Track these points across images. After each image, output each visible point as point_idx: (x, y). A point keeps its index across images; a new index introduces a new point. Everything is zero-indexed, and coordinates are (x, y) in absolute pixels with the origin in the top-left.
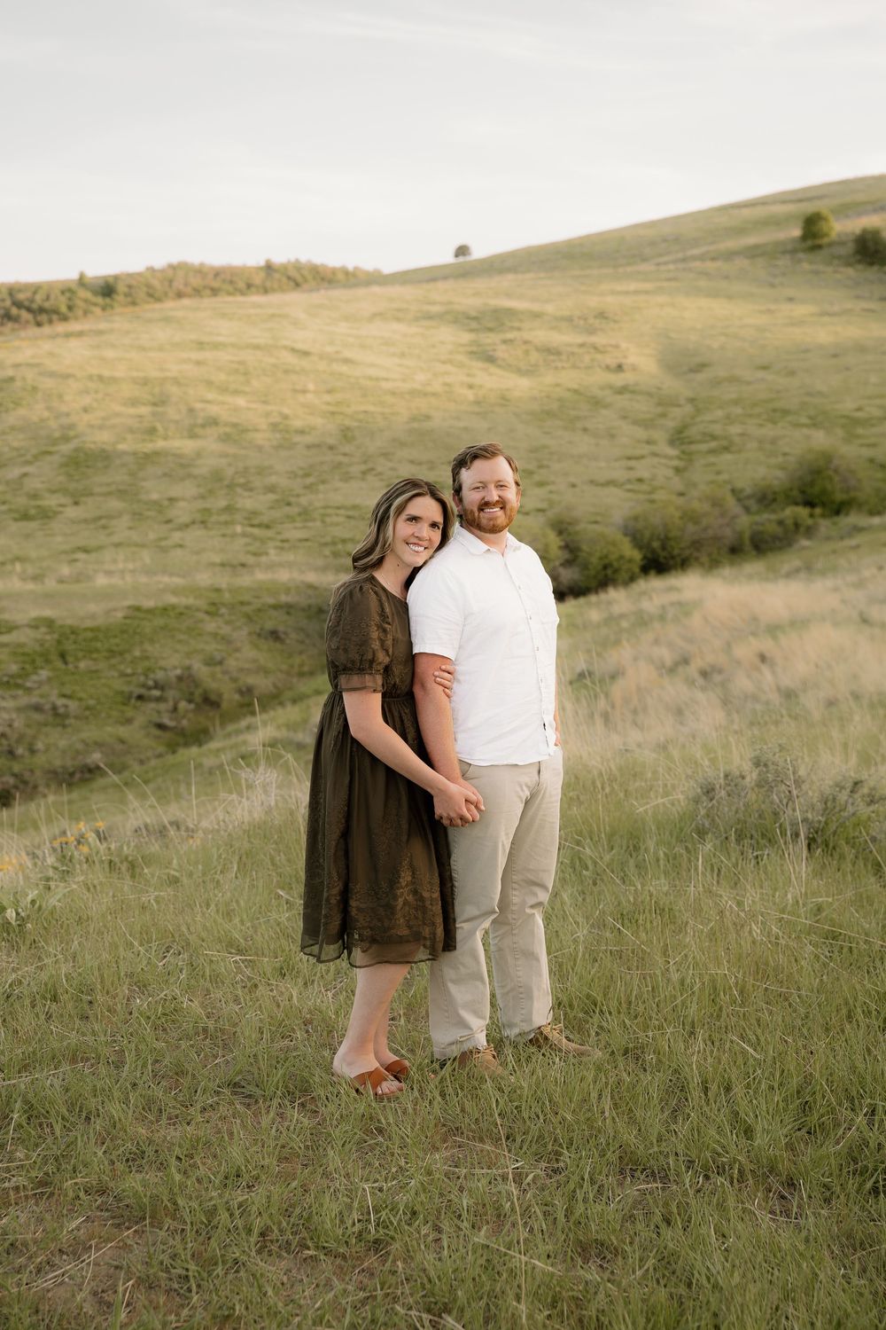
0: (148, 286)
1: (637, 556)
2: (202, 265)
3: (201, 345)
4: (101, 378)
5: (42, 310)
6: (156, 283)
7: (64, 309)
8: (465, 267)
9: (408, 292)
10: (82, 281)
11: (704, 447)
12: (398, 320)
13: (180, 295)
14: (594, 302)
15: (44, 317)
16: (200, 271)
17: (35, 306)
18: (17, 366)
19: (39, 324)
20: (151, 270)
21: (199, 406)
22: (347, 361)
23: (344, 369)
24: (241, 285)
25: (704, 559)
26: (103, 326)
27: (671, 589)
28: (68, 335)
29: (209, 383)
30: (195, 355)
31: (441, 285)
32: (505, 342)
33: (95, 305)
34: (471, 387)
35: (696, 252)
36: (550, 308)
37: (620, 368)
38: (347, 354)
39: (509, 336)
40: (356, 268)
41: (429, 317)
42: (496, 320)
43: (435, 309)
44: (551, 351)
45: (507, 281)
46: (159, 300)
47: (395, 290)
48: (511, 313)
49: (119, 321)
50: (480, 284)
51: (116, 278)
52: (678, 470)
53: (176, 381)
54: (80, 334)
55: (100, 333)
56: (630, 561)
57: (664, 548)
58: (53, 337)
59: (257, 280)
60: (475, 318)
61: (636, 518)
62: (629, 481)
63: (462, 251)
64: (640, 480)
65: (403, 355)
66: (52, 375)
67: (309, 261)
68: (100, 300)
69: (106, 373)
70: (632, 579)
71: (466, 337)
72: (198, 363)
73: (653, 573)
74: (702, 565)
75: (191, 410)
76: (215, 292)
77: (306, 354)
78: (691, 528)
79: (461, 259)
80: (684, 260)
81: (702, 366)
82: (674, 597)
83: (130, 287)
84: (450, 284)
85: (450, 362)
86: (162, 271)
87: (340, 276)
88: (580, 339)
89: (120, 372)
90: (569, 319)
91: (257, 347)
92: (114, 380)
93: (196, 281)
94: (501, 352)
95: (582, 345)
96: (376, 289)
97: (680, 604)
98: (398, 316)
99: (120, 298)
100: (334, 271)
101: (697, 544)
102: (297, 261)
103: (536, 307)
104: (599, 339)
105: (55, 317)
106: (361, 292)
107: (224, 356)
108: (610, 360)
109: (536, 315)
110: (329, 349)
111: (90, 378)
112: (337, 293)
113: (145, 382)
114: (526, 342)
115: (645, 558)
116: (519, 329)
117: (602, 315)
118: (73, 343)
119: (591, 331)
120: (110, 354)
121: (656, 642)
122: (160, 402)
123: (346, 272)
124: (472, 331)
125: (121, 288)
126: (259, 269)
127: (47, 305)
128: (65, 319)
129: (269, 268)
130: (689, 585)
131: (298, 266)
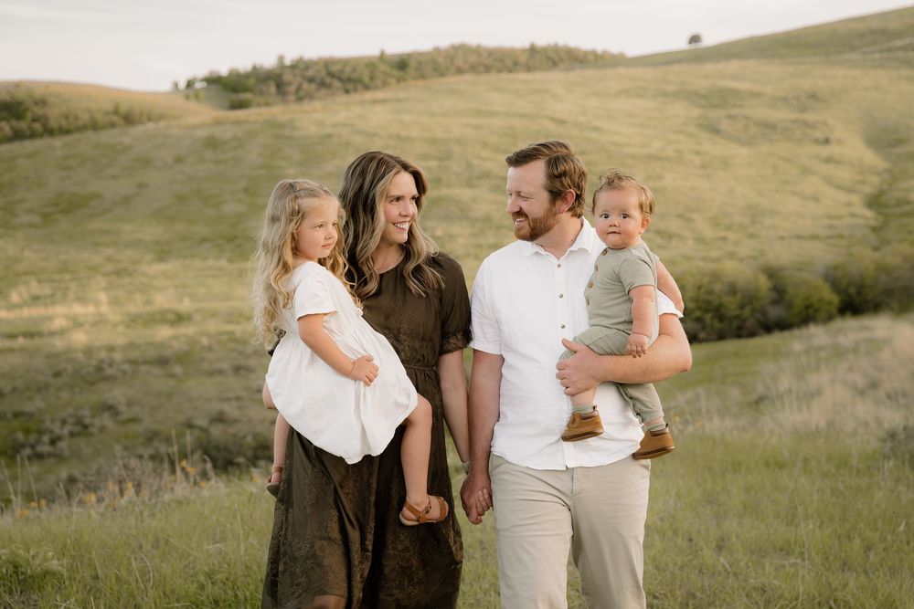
0: (434, 62)
1: (835, 299)
2: (479, 46)
3: (478, 113)
4: (399, 137)
5: (349, 80)
6: (440, 60)
7: (366, 79)
8: (697, 54)
9: (648, 73)
10: (382, 57)
11: (898, 210)
12: (640, 96)
13: (460, 71)
14: (807, 84)
15: (350, 86)
16: (477, 51)
17: (344, 77)
18: (334, 125)
19: (347, 92)
20: (437, 50)
21: (475, 162)
22: (596, 129)
23: (593, 135)
24: (509, 63)
25: (895, 305)
26: (402, 95)
27: (864, 328)
28: (374, 102)
29: (485, 144)
30: (474, 121)
31: (676, 68)
32: (729, 117)
33: (392, 76)
34: (698, 153)
35: (899, 43)
36: (769, 89)
37: (827, 141)
38: (597, 123)
39: (734, 111)
40: (604, 52)
41: (665, 94)
42: (720, 98)
43: (672, 88)
44: (768, 126)
45: (733, 66)
46: (442, 75)
47: (638, 71)
48: (735, 92)
49: (413, 91)
50: (710, 67)
51: (410, 55)
52: (874, 229)
53: (459, 142)
54: (383, 101)
55: (398, 100)
56: (830, 303)
57: (859, 293)
58: (363, 103)
59: (523, 59)
60: (704, 97)
61: (836, 268)
62: (831, 237)
63: (695, 39)
64: (841, 236)
65: (642, 126)
66: (362, 133)
67: (566, 45)
68: (396, 73)
69: (404, 133)
70: (830, 318)
71: (696, 112)
72: (477, 127)
73: (848, 314)
74: (892, 310)
75: (469, 165)
76: (488, 69)
77: (562, 122)
78: (884, 278)
79: (694, 46)
80: (889, 50)
81: (900, 142)
82: (866, 335)
83: (420, 63)
84: (683, 67)
85: (681, 132)
86: (446, 51)
87: (591, 58)
88: (794, 116)
89: (414, 133)
90: (785, 100)
91: (524, 116)
92: (409, 139)
93: (473, 59)
94: (725, 126)
95: (795, 121)
96: (622, 70)
97: (871, 341)
98: (640, 93)
99: (411, 71)
100: (586, 54)
101: (889, 292)
102: (556, 45)
103: (756, 88)
104: (810, 117)
105: (359, 86)
106: (609, 72)
107: (498, 123)
108: (818, 134)
109: (756, 95)
110: (582, 119)
111: (391, 136)
112: (590, 73)
113: (434, 141)
114: (747, 118)
115: (842, 301)
116: (741, 106)
117: (813, 96)
118: (379, 108)
119: (804, 109)
120: (407, 118)
121: (851, 369)
122: (446, 157)
123: (594, 53)
124: (700, 106)
125: (413, 64)
126: (524, 51)
127: (354, 76)
128: (367, 87)
129: (533, 50)
130: (880, 325)
131: (556, 49)
